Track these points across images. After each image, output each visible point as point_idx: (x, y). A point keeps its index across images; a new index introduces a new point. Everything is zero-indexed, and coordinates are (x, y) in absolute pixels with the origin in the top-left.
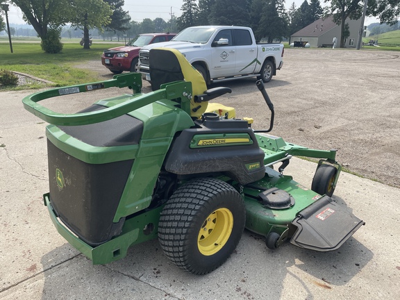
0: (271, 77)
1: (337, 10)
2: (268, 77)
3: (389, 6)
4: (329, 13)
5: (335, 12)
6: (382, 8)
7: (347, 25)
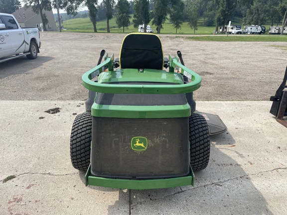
0: (37, 54)
1: (33, 3)
2: (34, 55)
3: (69, 3)
4: (28, 5)
5: (33, 4)
6: (65, 4)
7: (44, 15)
